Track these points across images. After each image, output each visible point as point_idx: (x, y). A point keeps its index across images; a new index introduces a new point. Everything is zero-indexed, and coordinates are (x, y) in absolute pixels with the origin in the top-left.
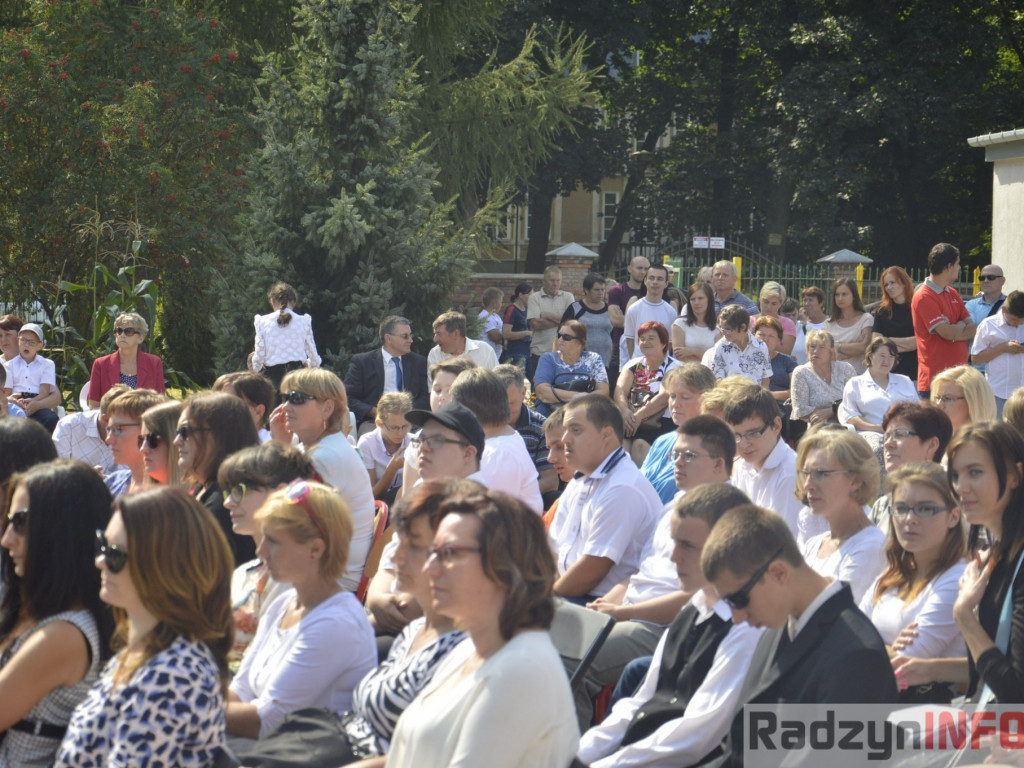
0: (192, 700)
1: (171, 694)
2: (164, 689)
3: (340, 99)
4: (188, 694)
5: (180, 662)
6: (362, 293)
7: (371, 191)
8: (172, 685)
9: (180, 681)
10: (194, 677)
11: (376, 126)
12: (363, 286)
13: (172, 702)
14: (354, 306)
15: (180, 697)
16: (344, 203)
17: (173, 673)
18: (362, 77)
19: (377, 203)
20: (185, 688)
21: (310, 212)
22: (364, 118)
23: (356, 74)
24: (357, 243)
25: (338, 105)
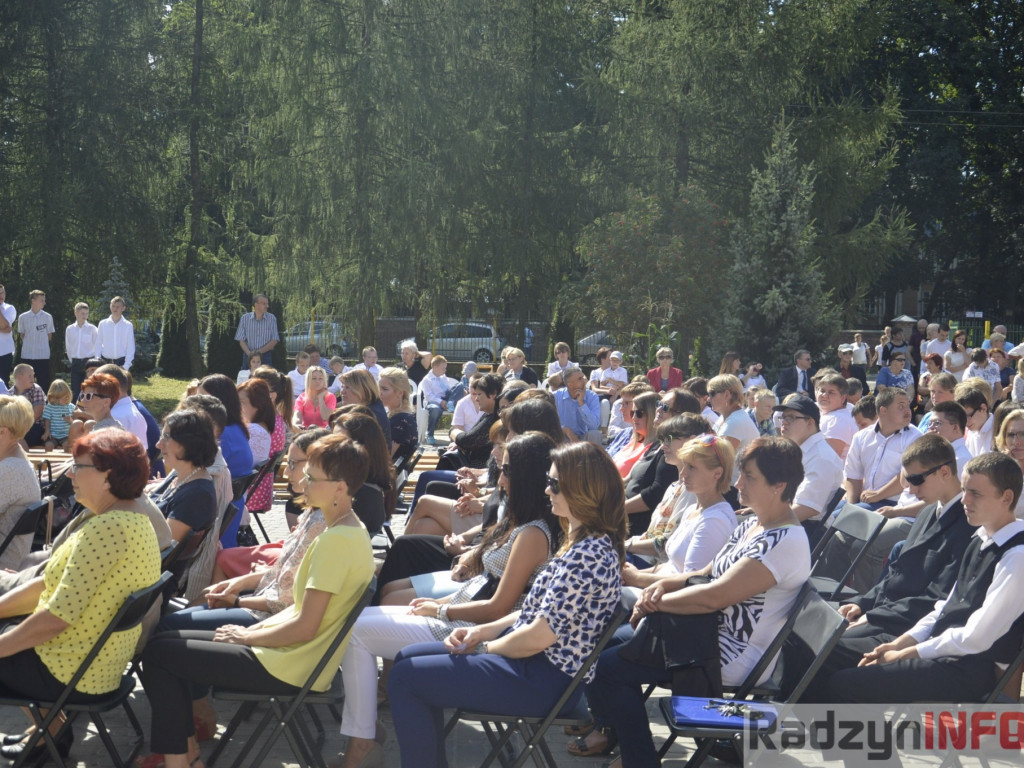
0: (595, 571)
1: (581, 566)
2: (577, 562)
3: (773, 241)
4: (592, 567)
5: (591, 547)
6: (784, 338)
7: (789, 287)
8: (583, 561)
9: (588, 558)
10: (598, 557)
11: (792, 254)
12: (784, 334)
13: (581, 571)
14: (779, 344)
15: (586, 568)
16: (775, 292)
17: (585, 553)
18: (784, 229)
19: (792, 292)
20: (591, 563)
21: (757, 297)
22: (785, 250)
23: (781, 228)
24: (781, 312)
25: (773, 243)
